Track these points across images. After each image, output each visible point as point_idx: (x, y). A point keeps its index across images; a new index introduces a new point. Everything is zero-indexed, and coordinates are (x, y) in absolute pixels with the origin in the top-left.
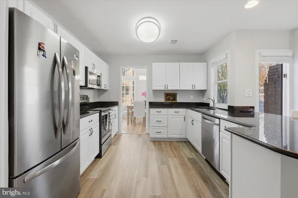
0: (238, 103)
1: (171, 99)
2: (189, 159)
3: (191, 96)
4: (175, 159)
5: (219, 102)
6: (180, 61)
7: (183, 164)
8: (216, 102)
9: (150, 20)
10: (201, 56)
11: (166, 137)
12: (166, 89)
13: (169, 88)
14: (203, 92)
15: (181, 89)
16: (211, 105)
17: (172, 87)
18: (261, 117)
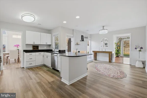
0: (61, 49)
1: (36, 48)
2: (47, 70)
3: (45, 47)
4: (41, 72)
5: (56, 49)
6: (40, 32)
7: (45, 72)
8: (55, 49)
9: (32, 15)
10: (49, 31)
11: (35, 65)
12: (34, 44)
13: (35, 44)
14: (50, 45)
15: (41, 44)
16: (53, 50)
17: (37, 43)
18: (67, 52)
